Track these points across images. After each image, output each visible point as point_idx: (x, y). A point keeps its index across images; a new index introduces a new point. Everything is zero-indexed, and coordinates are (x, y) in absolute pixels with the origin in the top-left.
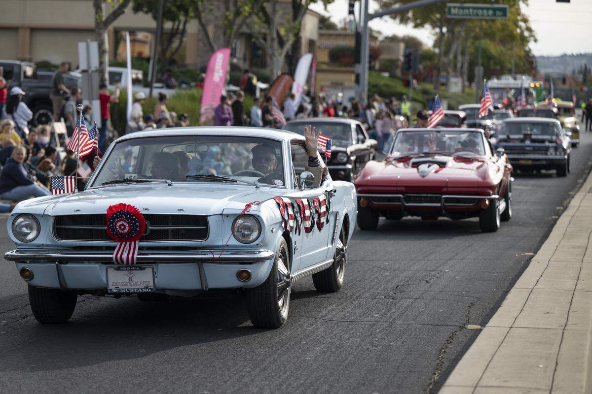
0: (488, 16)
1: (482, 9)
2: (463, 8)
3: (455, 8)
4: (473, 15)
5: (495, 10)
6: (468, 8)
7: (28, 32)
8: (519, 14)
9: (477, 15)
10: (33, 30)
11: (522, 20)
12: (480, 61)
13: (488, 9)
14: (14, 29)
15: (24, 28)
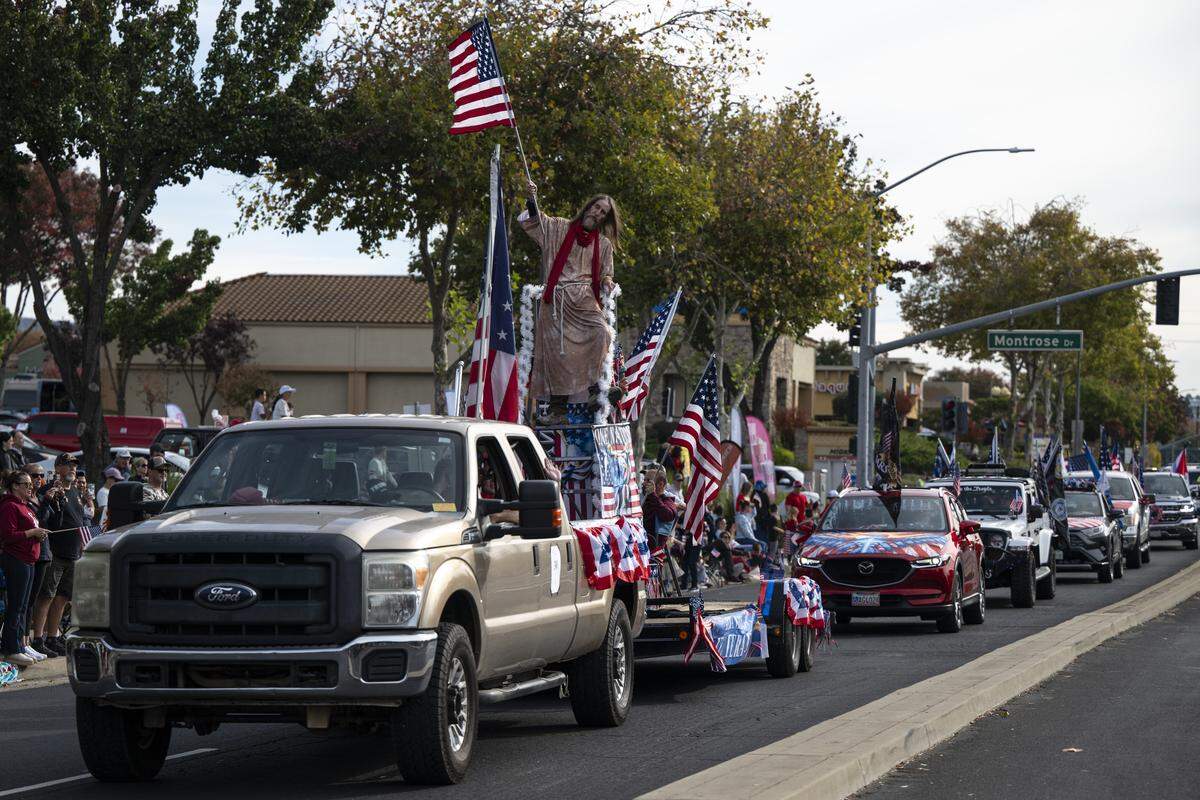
0: (1051, 346)
1: (1043, 336)
2: (1013, 336)
3: (1000, 336)
4: (1029, 347)
5: (1062, 337)
6: (1021, 336)
7: (362, 379)
8: (1143, 335)
9: (1034, 346)
10: (371, 375)
11: (1148, 345)
12: (1034, 419)
13: (1051, 336)
14: (342, 375)
15: (355, 372)
